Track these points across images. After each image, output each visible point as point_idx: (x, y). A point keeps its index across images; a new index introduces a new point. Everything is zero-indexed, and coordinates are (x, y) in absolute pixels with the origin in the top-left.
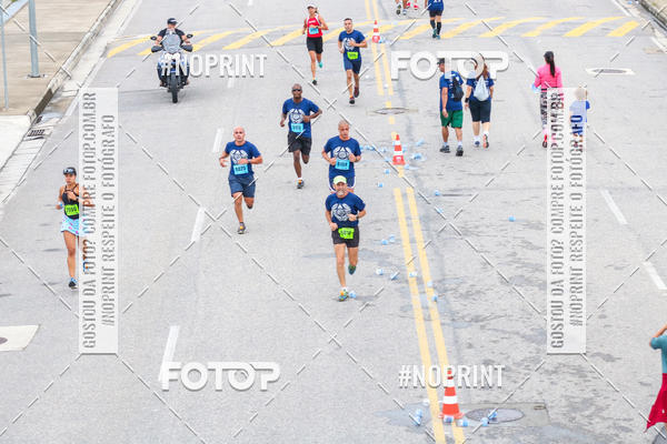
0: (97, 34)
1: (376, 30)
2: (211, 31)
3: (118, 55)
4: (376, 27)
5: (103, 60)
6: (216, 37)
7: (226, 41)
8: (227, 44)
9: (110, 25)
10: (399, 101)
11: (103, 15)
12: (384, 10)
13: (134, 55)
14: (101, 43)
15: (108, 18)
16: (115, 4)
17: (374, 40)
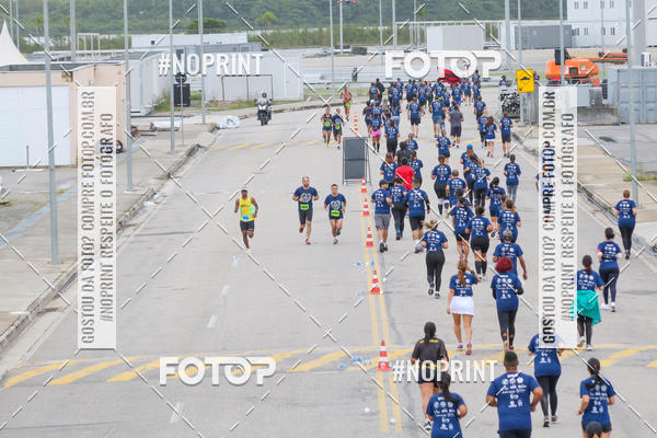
1: (383, 354)
2: (152, 356)
3: (21, 385)
4: (383, 349)
9: (12, 351)
11: (3, 336)
12: (398, 333)
15: (10, 342)
16: (22, 325)
17: (380, 366)
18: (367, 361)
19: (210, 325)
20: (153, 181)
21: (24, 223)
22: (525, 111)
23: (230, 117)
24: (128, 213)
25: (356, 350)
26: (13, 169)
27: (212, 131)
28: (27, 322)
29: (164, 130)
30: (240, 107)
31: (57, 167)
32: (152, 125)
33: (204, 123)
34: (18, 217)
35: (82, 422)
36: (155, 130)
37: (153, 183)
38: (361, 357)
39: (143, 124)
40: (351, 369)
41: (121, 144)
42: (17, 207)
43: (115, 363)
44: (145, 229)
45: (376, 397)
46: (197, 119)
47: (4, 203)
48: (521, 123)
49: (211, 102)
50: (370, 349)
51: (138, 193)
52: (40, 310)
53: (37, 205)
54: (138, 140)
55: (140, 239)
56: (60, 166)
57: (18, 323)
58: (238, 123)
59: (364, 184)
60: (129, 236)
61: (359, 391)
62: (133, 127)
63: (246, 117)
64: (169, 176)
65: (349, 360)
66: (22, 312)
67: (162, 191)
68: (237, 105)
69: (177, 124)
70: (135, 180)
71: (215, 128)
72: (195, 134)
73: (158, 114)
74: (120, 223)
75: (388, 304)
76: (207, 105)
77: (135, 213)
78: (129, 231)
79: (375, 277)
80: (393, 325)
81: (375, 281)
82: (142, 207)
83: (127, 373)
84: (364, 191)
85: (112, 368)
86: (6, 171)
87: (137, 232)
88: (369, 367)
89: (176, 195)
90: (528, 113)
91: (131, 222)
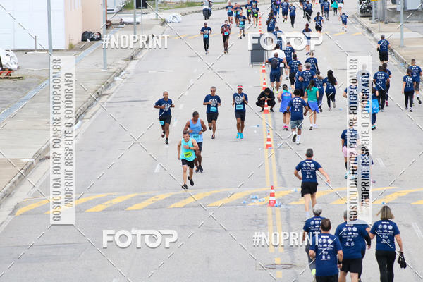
0: (8, 195)
1: (272, 195)
2: (116, 194)
3: (27, 213)
4: (272, 191)
5: (11, 218)
6: (120, 199)
7: (129, 202)
8: (131, 205)
9: (22, 187)
10: (288, 257)
11: (16, 178)
12: (283, 178)
13: (42, 214)
14: (12, 202)
15: (21, 181)
16: (29, 168)
17: (270, 203)
18: (261, 200)
19: (156, 171)
20: (121, 62)
21: (33, 93)
22: (376, 12)
23: (175, 15)
24: (103, 86)
25: (254, 191)
26: (26, 51)
27: (162, 25)
28: (32, 166)
29: (129, 24)
30: (181, 7)
31: (54, 50)
32: (122, 20)
33: (157, 19)
34: (28, 87)
35: (67, 241)
36: (123, 23)
37: (121, 63)
38: (258, 196)
39: (115, 19)
40: (251, 204)
41: (100, 34)
42: (27, 80)
43: (91, 198)
44: (115, 97)
45: (267, 226)
46: (152, 16)
47: (19, 78)
48: (373, 21)
49: (162, 2)
50: (264, 189)
51: (111, 71)
52: (42, 157)
53: (41, 79)
54: (112, 30)
55: (111, 105)
56: (57, 50)
57: (26, 167)
58: (180, 18)
59: (264, 67)
60: (104, 103)
61: (255, 221)
62: (107, 21)
63: (186, 14)
64: (132, 58)
65: (249, 199)
66: (29, 160)
67: (128, 69)
68: (179, 5)
69: (138, 19)
70: (109, 61)
71: (164, 22)
72: (150, 27)
73: (126, 11)
74: (98, 93)
75: (277, 156)
76: (160, 5)
77: (108, 86)
78: (104, 99)
79: (269, 137)
80: (280, 172)
81: (269, 140)
82: (113, 81)
83: (99, 206)
84: (264, 71)
85: (88, 202)
86: (21, 53)
87: (109, 100)
88: (263, 203)
89: (137, 72)
90: (378, 14)
91: (105, 92)
